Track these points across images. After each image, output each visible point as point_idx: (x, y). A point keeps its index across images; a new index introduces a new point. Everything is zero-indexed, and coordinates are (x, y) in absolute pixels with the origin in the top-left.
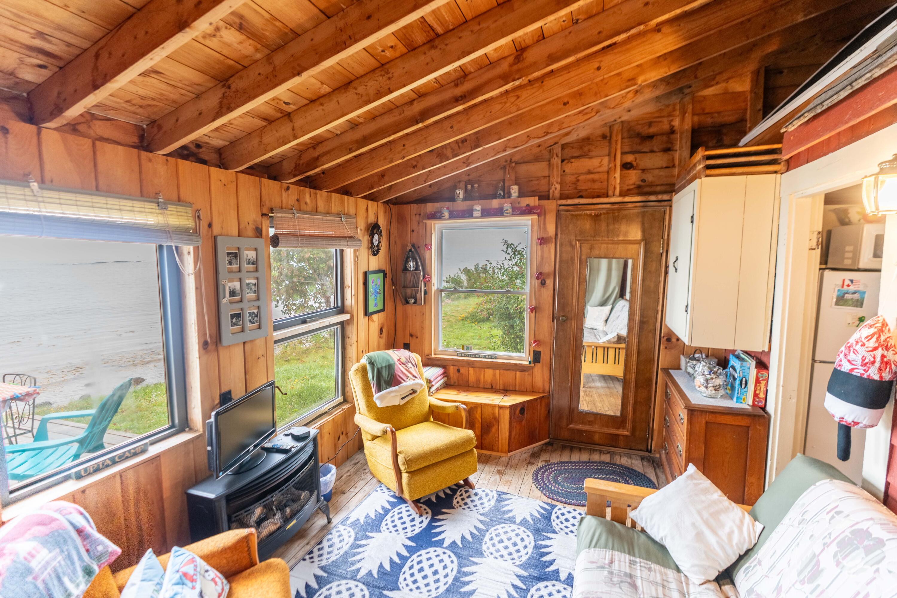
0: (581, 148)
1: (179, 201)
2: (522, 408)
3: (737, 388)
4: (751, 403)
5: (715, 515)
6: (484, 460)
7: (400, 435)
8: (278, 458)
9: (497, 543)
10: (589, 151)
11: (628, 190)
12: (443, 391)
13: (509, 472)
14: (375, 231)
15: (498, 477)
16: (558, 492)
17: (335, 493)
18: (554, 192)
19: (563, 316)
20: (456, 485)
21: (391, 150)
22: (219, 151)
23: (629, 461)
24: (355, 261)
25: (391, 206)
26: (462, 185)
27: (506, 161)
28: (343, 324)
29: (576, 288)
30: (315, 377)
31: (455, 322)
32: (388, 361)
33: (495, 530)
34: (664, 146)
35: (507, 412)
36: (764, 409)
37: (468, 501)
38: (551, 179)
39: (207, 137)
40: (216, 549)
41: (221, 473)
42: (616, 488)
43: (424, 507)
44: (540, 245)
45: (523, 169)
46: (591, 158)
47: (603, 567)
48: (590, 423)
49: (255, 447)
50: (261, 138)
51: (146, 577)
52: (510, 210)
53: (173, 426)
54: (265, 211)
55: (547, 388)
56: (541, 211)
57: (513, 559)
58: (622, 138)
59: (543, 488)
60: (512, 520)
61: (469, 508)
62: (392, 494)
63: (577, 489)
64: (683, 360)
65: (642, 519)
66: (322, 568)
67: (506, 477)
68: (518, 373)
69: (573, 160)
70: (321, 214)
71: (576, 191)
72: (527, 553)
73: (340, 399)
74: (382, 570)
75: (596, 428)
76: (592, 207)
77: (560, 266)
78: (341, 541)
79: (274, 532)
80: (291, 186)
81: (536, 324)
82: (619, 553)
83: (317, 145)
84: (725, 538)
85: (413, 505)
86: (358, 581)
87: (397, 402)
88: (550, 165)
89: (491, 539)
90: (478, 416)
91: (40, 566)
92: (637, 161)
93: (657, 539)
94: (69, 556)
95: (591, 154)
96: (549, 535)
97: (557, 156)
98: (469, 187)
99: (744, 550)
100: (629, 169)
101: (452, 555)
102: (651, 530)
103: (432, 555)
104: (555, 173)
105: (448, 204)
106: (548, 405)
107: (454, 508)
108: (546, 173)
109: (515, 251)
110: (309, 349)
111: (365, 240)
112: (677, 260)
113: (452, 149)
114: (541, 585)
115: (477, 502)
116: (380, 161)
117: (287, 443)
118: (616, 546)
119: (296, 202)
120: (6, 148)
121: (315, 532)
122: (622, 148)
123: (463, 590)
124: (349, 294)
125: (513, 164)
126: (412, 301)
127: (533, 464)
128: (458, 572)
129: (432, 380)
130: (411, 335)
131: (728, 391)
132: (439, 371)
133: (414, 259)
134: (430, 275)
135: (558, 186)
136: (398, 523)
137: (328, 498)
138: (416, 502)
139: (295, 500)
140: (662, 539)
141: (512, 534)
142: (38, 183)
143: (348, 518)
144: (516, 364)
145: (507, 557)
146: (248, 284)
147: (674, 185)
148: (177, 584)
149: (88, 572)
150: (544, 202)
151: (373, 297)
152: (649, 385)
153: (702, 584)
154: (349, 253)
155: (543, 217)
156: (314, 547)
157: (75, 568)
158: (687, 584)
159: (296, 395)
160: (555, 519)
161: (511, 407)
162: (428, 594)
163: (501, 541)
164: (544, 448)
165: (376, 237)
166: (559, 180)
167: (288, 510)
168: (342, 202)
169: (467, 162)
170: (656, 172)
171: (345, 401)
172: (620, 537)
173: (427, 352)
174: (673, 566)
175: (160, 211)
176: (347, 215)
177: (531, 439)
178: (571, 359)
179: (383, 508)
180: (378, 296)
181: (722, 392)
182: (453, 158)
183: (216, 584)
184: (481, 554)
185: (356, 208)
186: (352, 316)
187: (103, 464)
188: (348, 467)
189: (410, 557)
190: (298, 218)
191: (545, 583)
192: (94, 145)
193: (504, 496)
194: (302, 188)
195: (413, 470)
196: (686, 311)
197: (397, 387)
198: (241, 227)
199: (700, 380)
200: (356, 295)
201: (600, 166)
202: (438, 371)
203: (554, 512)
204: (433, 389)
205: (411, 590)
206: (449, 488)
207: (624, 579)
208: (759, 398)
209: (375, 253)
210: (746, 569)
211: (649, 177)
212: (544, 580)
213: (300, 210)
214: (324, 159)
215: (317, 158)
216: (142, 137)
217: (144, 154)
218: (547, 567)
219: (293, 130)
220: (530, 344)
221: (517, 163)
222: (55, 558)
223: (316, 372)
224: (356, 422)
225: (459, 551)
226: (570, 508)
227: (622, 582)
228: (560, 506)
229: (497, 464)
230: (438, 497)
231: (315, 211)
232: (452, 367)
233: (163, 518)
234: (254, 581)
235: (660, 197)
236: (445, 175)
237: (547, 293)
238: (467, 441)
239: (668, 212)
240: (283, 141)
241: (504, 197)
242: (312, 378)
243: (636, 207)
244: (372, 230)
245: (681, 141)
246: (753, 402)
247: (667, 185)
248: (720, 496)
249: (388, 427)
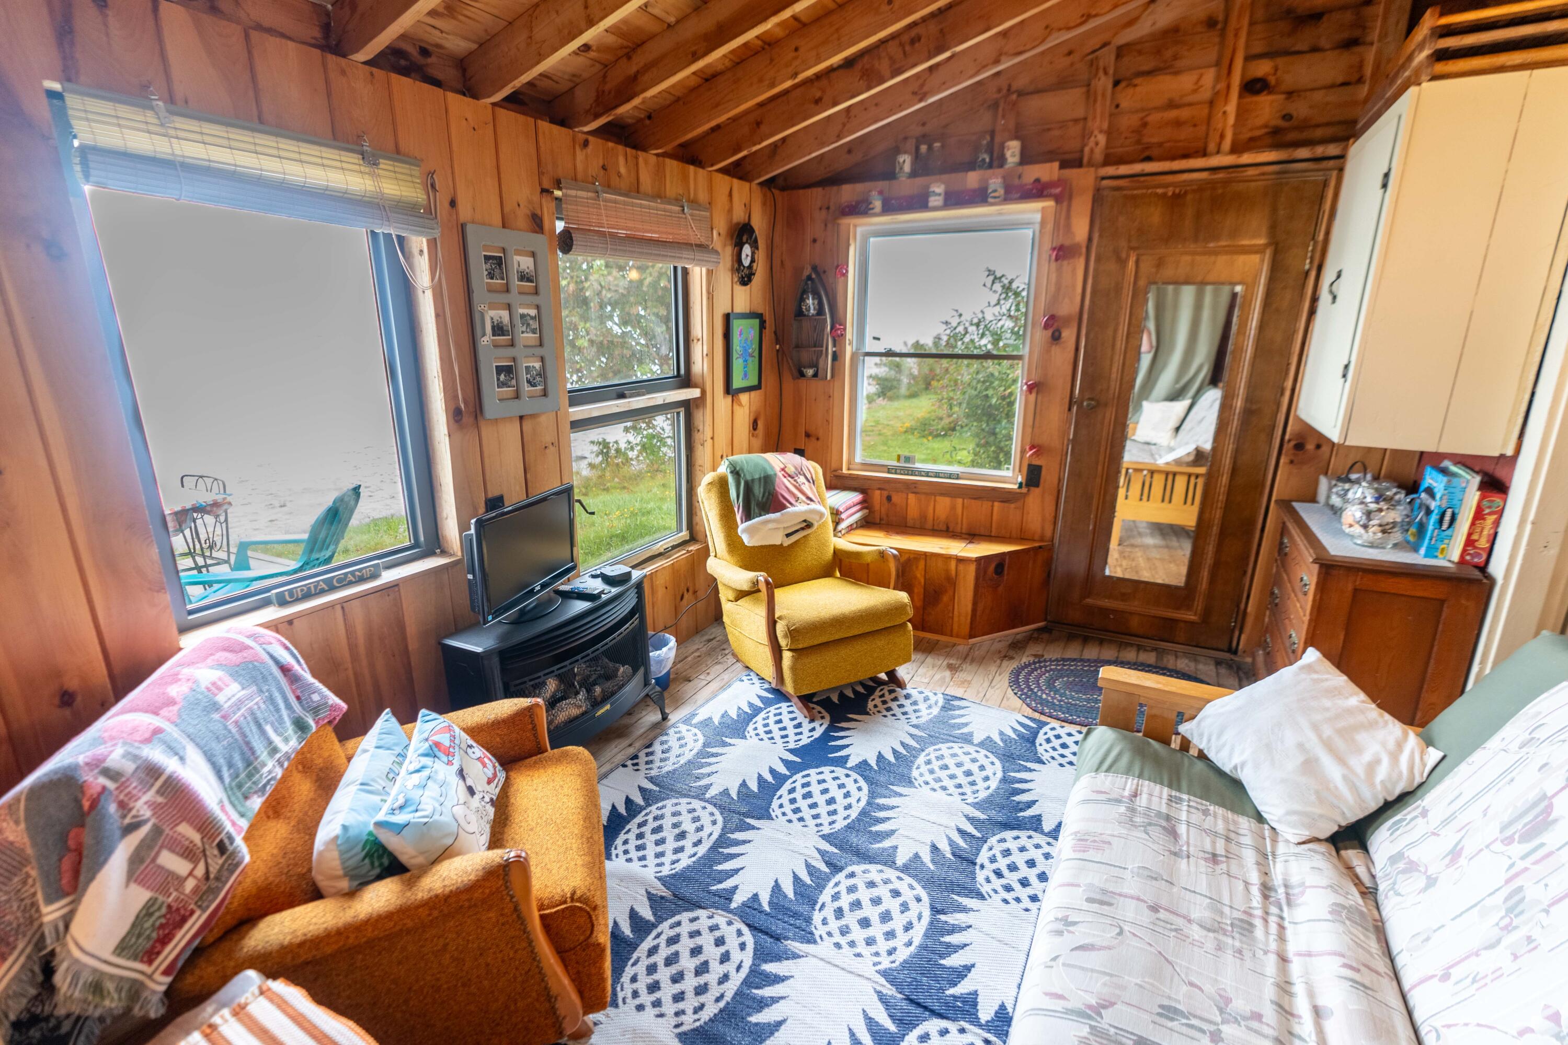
0: (1158, 52)
1: (398, 154)
2: (999, 562)
3: (1431, 527)
4: (1456, 557)
5: (1347, 733)
6: (925, 648)
7: (781, 595)
8: (580, 606)
9: (937, 769)
10: (1175, 57)
11: (1252, 139)
12: (860, 532)
13: (969, 668)
14: (744, 239)
15: (948, 673)
16: (1054, 704)
17: (675, 679)
18: (1092, 151)
19: (1091, 399)
20: (872, 679)
21: (772, 60)
22: (462, 64)
23: (1192, 665)
24: (708, 292)
25: (776, 192)
26: (911, 144)
27: (999, 91)
28: (688, 406)
29: (1120, 344)
30: (649, 513)
31: (893, 435)
32: (764, 470)
33: (936, 750)
34: (1346, 35)
35: (972, 568)
36: (1483, 568)
37: (894, 705)
38: (1090, 123)
39: (437, 33)
40: (484, 721)
41: (490, 618)
42: (1159, 683)
43: (819, 708)
44: (1057, 259)
45: (1034, 106)
46: (1177, 73)
47: (1118, 801)
48: (1124, 597)
49: (543, 586)
50: (531, 31)
51: (381, 743)
52: (1001, 192)
53: (416, 545)
54: (546, 185)
55: (1048, 533)
56: (1062, 192)
57: (963, 794)
58: (1252, 24)
59: (1027, 696)
60: (967, 739)
61: (894, 715)
62: (766, 686)
63: (1088, 700)
64: (1323, 483)
65: (1201, 735)
66: (651, 779)
67: (961, 676)
68: (996, 504)
69: (1138, 81)
70: (647, 196)
71: (1140, 147)
72: (988, 788)
73: (684, 534)
74: (744, 790)
75: (1135, 606)
76: (1170, 178)
77: (1092, 301)
78: (681, 746)
79: (576, 718)
80: (591, 138)
81: (1035, 417)
82: (1152, 784)
83: (634, 50)
84: (1360, 770)
85: (800, 704)
86: (707, 801)
87: (778, 539)
88: (1090, 95)
89: (929, 762)
90: (919, 574)
91: (229, 703)
92: (1279, 73)
93: (1227, 769)
94: (271, 700)
95: (1179, 64)
96: (1029, 765)
97: (1106, 73)
98: (924, 148)
99: (1397, 792)
100: (1258, 92)
101: (860, 779)
102: (1217, 753)
103: (827, 776)
104: (1099, 111)
105: (881, 184)
106: (1049, 562)
107: (868, 714)
108: (1080, 112)
109: (1007, 289)
110: (640, 472)
111: (727, 253)
112: (1339, 276)
113: (891, 58)
114: (1009, 834)
115: (909, 708)
116: (751, 84)
117: (596, 586)
118: (1146, 773)
119: (602, 172)
120: (107, 35)
121: (642, 731)
122: (1247, 46)
123: (874, 829)
124: (699, 352)
125: (1014, 97)
126: (810, 372)
127: (1012, 658)
128: (869, 803)
129: (841, 509)
130: (808, 435)
131: (1411, 539)
132: (855, 497)
133: (817, 295)
134: (844, 324)
135: (1102, 139)
136: (774, 728)
137: (664, 683)
138: (806, 700)
139: (609, 676)
140: (1235, 768)
141: (966, 759)
142: (165, 102)
143: (694, 715)
144: (994, 489)
145: (952, 790)
146: (523, 316)
147: (1354, 122)
148: (426, 755)
149: (300, 726)
150: (1072, 174)
151: (741, 361)
152: (1249, 533)
153: (1304, 843)
154: (698, 274)
155: (1065, 204)
156: (639, 751)
157: (281, 717)
158: (1274, 841)
159: (617, 536)
160: (1044, 743)
161: (978, 560)
162: (816, 829)
163: (945, 767)
164: (1035, 635)
165: (747, 250)
166: (1105, 126)
167: (598, 689)
168: (685, 178)
169: (919, 88)
170: (1318, 96)
171: (693, 539)
172: (1157, 761)
173: (834, 465)
174: (1251, 812)
175: (367, 170)
176: (694, 203)
177: (1012, 618)
178: (1098, 480)
179: (751, 705)
180: (750, 360)
181: (1397, 536)
182: (893, 77)
183: (484, 765)
184: (910, 782)
185: (711, 189)
186: (703, 392)
187: (316, 587)
188: (697, 645)
189: (790, 777)
190: (606, 200)
191: (1015, 833)
192: (247, 36)
193: (956, 703)
194: (610, 144)
195: (801, 646)
196: (1344, 376)
197: (778, 514)
198: (507, 210)
199: (1353, 513)
200: (711, 355)
201: (1195, 91)
202: (853, 497)
203: (1042, 732)
204: (843, 526)
205: (790, 821)
206: (862, 683)
207: (1155, 820)
208: (1475, 548)
209: (746, 280)
210: (1395, 824)
211: (1300, 109)
212: (1013, 829)
213: (609, 186)
214: (646, 78)
215: (635, 78)
216: (326, 28)
217: (332, 59)
218: (1021, 810)
219: (586, 7)
220: (1023, 452)
221: (1021, 94)
222: (250, 698)
223: (651, 505)
224: (709, 570)
225: (872, 774)
226: (1073, 729)
227: (1150, 824)
228: (1055, 724)
229: (948, 655)
230: (842, 696)
231: (635, 190)
232: (878, 492)
233: (411, 680)
234: (542, 771)
235: (1319, 151)
236: (876, 121)
237: (1062, 356)
238: (898, 609)
239: (1333, 183)
240: (569, 33)
241: (990, 166)
242: (643, 515)
243: (1263, 174)
244: (740, 236)
245: (1385, 18)
246: (1462, 556)
247: (1340, 123)
248: (1363, 702)
249: (761, 576)
